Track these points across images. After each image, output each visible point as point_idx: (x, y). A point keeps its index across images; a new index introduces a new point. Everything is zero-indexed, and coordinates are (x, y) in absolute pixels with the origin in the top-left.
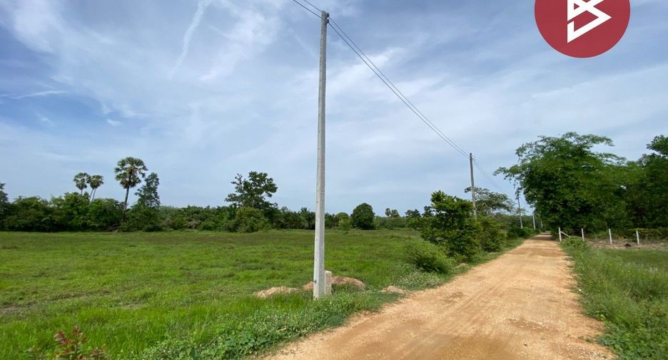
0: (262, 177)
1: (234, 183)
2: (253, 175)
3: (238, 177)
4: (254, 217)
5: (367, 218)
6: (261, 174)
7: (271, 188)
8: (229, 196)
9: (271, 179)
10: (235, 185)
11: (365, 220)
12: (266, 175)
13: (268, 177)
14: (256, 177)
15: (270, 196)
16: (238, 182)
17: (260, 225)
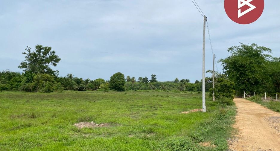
0: (47, 50)
1: (25, 53)
2: (39, 48)
3: (28, 49)
4: (50, 81)
5: (121, 83)
6: (46, 47)
7: (55, 59)
8: (21, 64)
9: (54, 52)
10: (26, 55)
11: (120, 84)
12: (50, 48)
13: (52, 50)
14: (42, 49)
15: (55, 65)
16: (28, 53)
17: (55, 87)
